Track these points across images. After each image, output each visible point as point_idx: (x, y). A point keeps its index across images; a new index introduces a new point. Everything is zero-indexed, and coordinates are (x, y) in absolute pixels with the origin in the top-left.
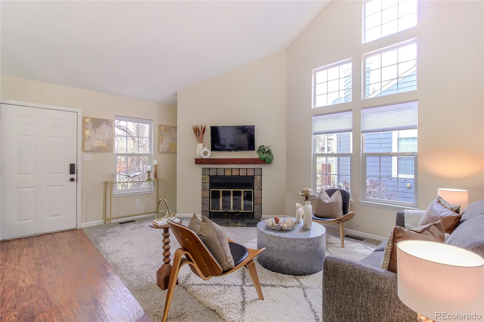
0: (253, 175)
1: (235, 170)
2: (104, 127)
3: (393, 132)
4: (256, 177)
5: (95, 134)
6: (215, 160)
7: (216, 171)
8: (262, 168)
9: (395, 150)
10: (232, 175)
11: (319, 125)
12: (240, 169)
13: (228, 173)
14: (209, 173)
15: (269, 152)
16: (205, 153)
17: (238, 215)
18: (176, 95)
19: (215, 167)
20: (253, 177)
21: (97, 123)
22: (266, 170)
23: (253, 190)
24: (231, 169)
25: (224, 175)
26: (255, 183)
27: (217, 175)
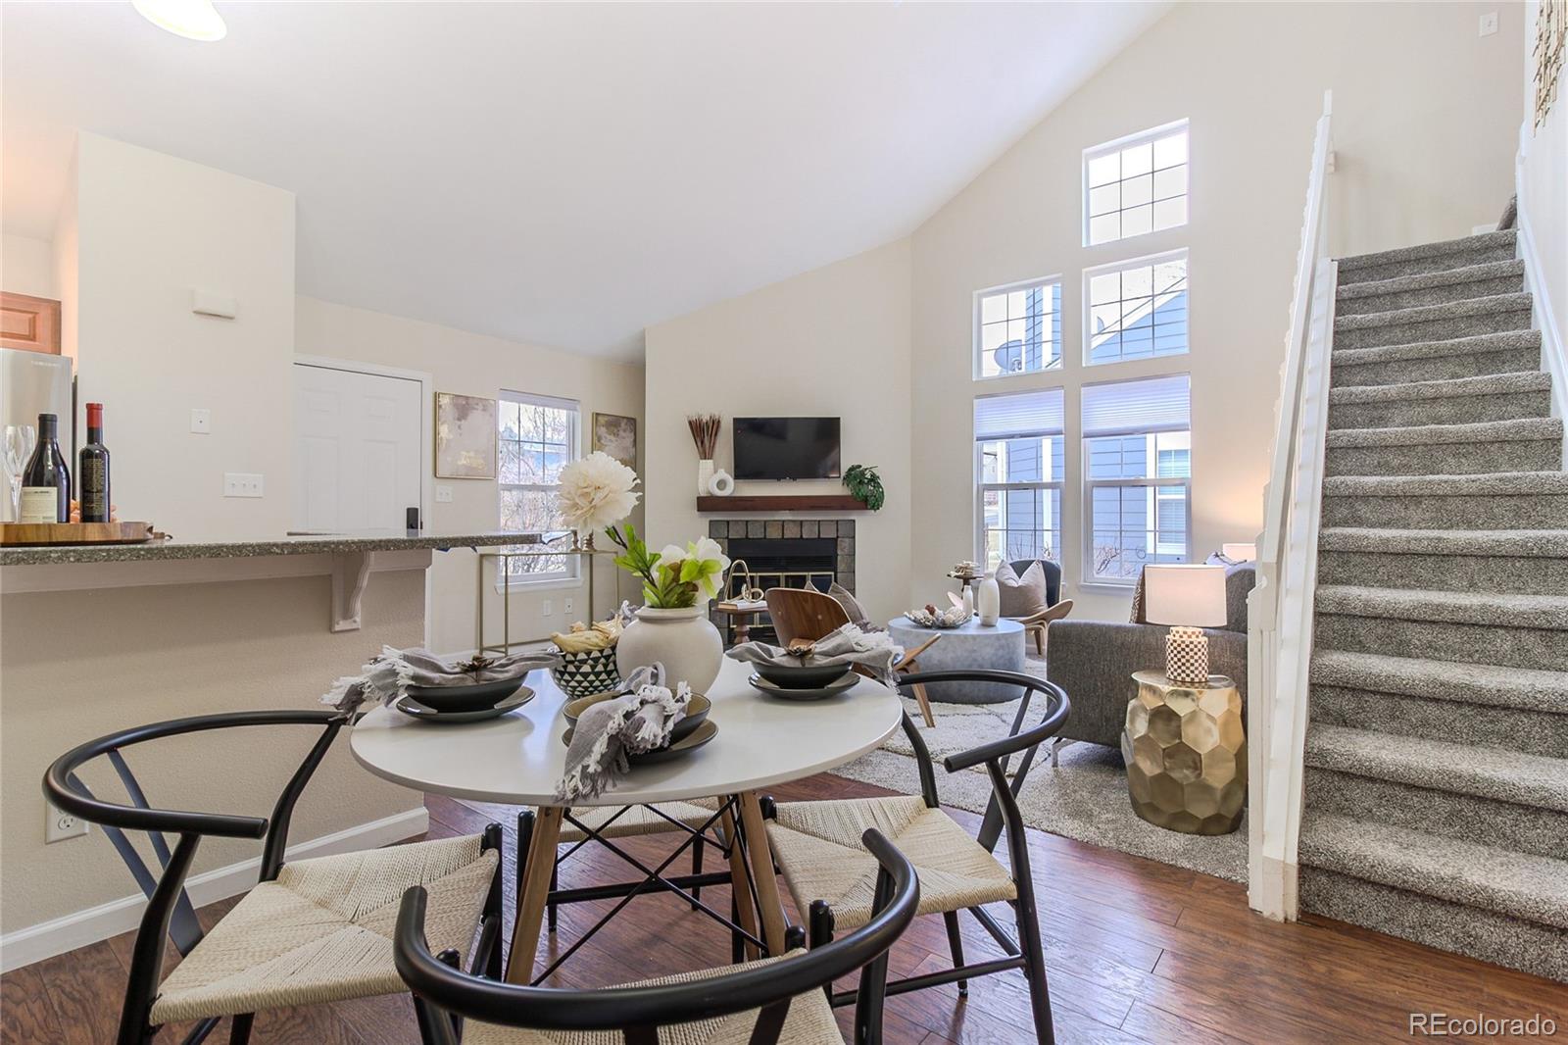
0: (835, 536)
1: (791, 525)
2: (476, 417)
3: (1148, 435)
4: (842, 542)
5: (461, 435)
7: (745, 528)
8: (854, 521)
9: (1151, 475)
10: (783, 538)
11: (991, 419)
12: (804, 523)
13: (774, 534)
14: (726, 532)
15: (874, 479)
16: (721, 484)
18: (642, 338)
19: (743, 519)
20: (835, 540)
21: (464, 406)
22: (865, 523)
23: (833, 573)
24: (781, 523)
25: (765, 538)
26: (839, 558)
27: (747, 538)
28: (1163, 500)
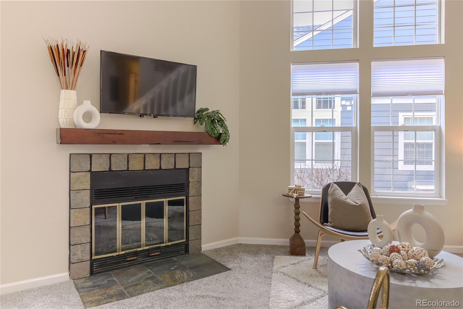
0: (187, 166)
1: (152, 157)
4: (192, 171)
6: (115, 134)
7: (108, 161)
8: (201, 153)
10: (144, 169)
12: (163, 156)
13: (136, 165)
14: (89, 166)
15: (221, 121)
16: (88, 117)
17: (157, 254)
19: (107, 152)
20: (187, 170)
22: (208, 156)
23: (184, 198)
24: (143, 156)
25: (128, 170)
26: (190, 184)
27: (110, 170)
28: (406, 143)
